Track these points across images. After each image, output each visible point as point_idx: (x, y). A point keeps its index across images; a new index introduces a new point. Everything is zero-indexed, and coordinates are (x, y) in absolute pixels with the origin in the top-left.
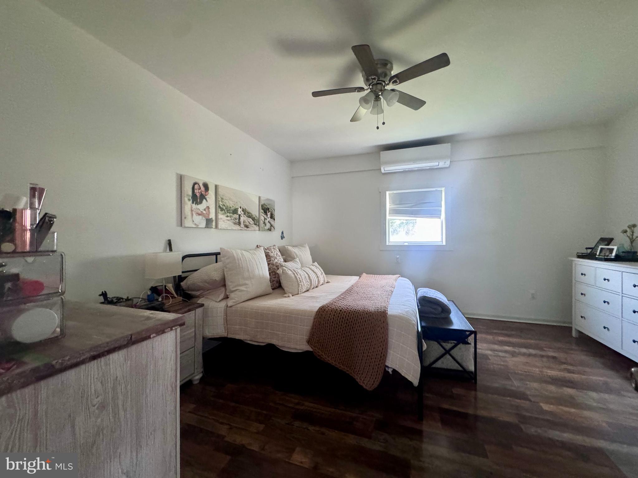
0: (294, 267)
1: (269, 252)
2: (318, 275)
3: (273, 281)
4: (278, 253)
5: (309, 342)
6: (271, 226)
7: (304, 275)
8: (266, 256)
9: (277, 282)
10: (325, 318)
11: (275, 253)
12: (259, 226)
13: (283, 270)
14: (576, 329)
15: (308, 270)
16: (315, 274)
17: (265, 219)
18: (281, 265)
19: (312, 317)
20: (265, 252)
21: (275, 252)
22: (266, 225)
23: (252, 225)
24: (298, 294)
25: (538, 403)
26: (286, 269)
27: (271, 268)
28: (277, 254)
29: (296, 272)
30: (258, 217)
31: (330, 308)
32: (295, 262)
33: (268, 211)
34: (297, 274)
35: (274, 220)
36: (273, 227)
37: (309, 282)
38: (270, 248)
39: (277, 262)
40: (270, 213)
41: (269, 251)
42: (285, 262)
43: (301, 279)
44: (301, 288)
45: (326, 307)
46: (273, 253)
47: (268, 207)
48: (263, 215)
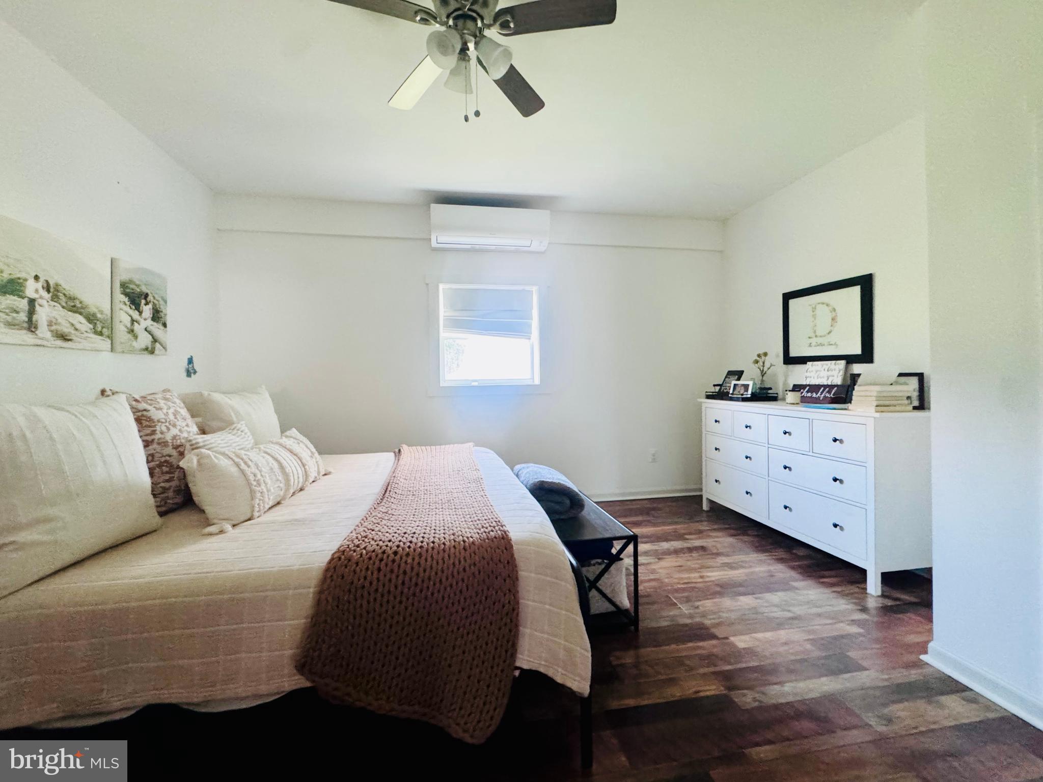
0: (234, 445)
1: (148, 407)
2: (304, 461)
3: (165, 490)
4: (178, 409)
5: (302, 666)
6: (155, 340)
7: (268, 464)
8: (138, 420)
9: (178, 491)
10: (352, 583)
11: (171, 411)
12: (110, 337)
13: (200, 457)
14: (707, 499)
15: (275, 450)
16: (295, 457)
17: (133, 321)
18: (194, 442)
19: (310, 588)
20: (132, 408)
21: (169, 408)
22: (136, 337)
23: (86, 334)
24: (249, 519)
25: (727, 638)
26: (209, 452)
27: (157, 455)
28: (175, 414)
29: (242, 459)
30: (108, 312)
31: (364, 552)
32: (235, 431)
33: (143, 302)
34: (246, 463)
35: (165, 325)
36: (160, 344)
37: (283, 481)
38: (153, 396)
39: (177, 435)
40: (150, 306)
41: (151, 405)
42: (201, 434)
43: (259, 476)
44: (260, 500)
45: (350, 550)
46: (165, 411)
47: (144, 289)
48: (127, 309)
